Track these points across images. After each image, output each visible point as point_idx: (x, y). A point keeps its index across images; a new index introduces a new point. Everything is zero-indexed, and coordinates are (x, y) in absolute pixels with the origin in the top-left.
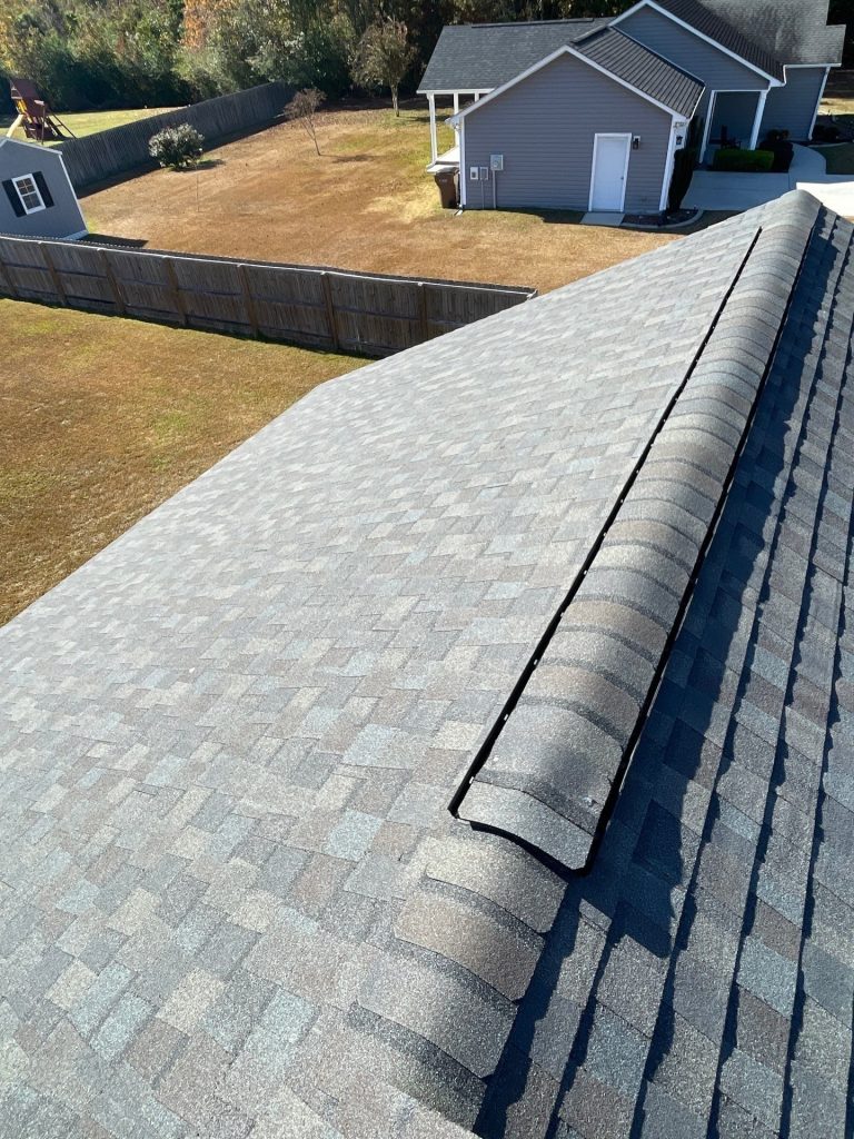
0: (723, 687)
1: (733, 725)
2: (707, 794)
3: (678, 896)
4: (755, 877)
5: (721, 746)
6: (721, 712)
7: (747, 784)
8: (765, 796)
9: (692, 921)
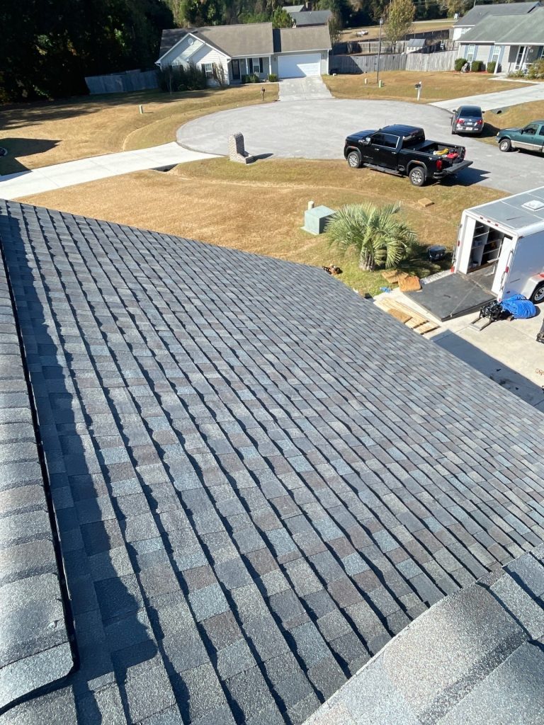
0: (96, 486)
1: (114, 501)
2: (123, 548)
3: (142, 616)
4: (173, 563)
5: (114, 517)
6: (104, 501)
7: (141, 524)
8: (153, 520)
9: (158, 619)
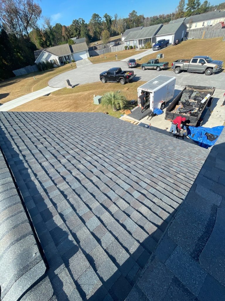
0: (43, 197)
2: (58, 215)
3: (70, 237)
4: (78, 214)
5: (52, 205)
6: (47, 201)
7: (63, 204)
8: (67, 202)
9: (76, 236)
